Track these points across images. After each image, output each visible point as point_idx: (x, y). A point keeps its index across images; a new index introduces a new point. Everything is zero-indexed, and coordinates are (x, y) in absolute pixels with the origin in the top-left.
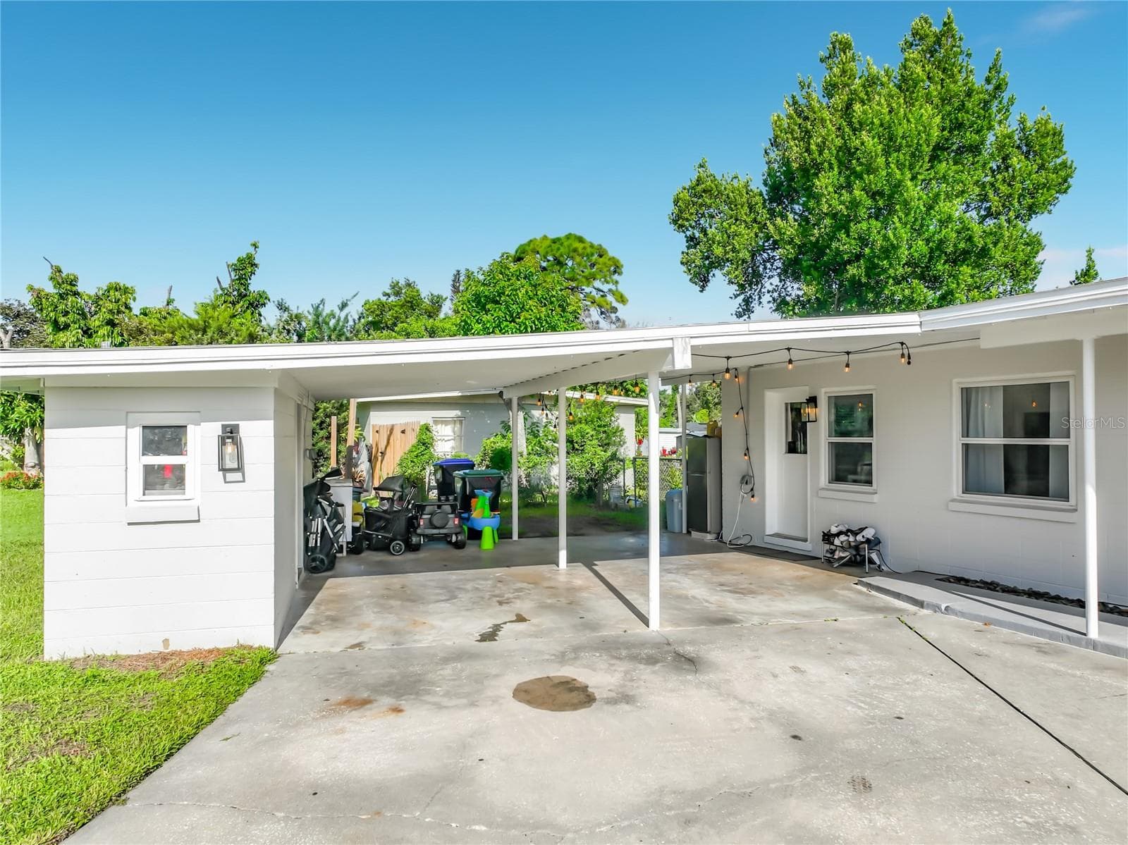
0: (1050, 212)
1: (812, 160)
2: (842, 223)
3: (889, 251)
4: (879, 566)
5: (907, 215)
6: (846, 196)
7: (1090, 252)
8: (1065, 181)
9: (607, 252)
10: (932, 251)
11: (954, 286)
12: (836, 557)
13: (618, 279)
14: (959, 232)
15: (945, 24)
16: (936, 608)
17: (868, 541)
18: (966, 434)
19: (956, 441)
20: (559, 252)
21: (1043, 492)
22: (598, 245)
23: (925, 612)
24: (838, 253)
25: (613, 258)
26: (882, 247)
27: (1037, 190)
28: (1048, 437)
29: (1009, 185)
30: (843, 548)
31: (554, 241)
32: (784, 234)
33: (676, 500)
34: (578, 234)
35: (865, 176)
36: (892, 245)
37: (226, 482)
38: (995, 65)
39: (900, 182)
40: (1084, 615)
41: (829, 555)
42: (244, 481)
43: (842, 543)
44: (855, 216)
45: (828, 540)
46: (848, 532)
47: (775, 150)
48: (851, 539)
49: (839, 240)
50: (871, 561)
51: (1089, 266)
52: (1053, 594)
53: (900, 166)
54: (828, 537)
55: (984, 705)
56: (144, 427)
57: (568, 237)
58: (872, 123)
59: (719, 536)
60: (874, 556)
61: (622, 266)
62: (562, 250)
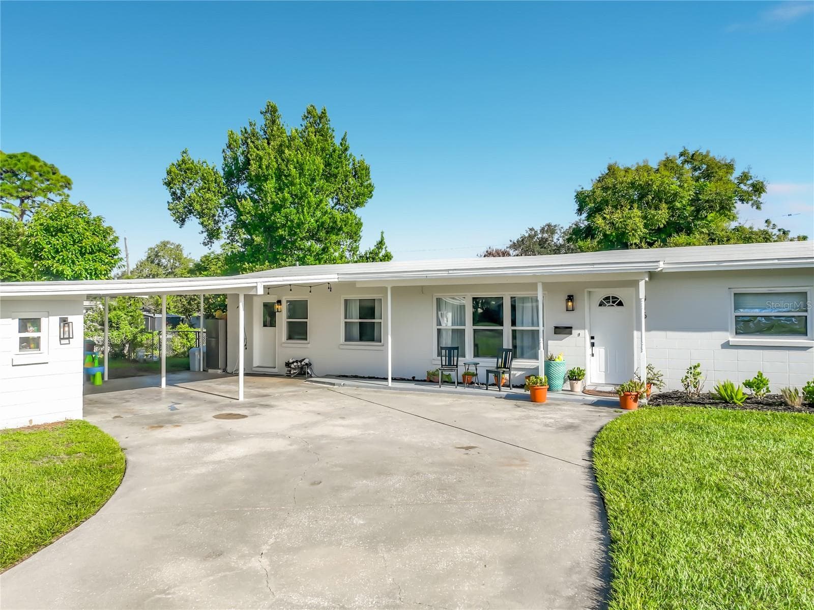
0: (364, 206)
1: (263, 173)
2: (277, 208)
3: (300, 225)
4: (311, 375)
5: (309, 209)
6: (280, 195)
7: (382, 233)
8: (371, 193)
9: (58, 171)
10: (318, 226)
11: (329, 245)
12: (292, 373)
13: (69, 194)
14: (330, 218)
15: (322, 112)
16: (339, 385)
17: (307, 364)
18: (346, 318)
19: (343, 321)
20: (17, 167)
21: (373, 340)
22: (51, 165)
23: (335, 387)
24: (275, 223)
25: (66, 177)
26: (297, 223)
27: (360, 196)
28: (374, 319)
29: (348, 191)
30: (294, 369)
31: (11, 157)
32: (246, 208)
33: (197, 354)
34: (34, 154)
35: (290, 187)
36: (302, 222)
37: (61, 344)
38: (344, 138)
39: (306, 192)
40: (388, 381)
41: (288, 372)
42: (69, 344)
43: (295, 366)
44: (284, 205)
45: (288, 365)
46: (297, 362)
47: (229, 150)
48: (299, 364)
49: (275, 216)
50: (308, 373)
51: (382, 239)
52: (376, 377)
53: (306, 184)
54: (288, 364)
55: (365, 403)
56: (19, 319)
57: (24, 155)
58: (293, 160)
59: (225, 370)
60: (309, 371)
61: (72, 184)
62: (19, 165)
